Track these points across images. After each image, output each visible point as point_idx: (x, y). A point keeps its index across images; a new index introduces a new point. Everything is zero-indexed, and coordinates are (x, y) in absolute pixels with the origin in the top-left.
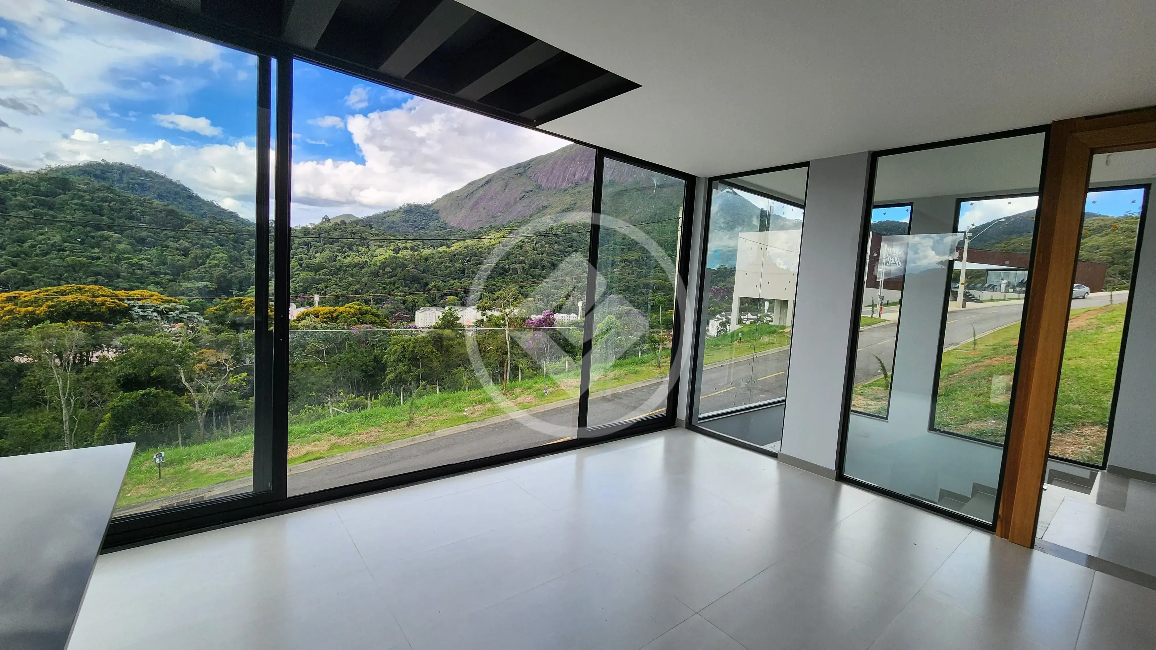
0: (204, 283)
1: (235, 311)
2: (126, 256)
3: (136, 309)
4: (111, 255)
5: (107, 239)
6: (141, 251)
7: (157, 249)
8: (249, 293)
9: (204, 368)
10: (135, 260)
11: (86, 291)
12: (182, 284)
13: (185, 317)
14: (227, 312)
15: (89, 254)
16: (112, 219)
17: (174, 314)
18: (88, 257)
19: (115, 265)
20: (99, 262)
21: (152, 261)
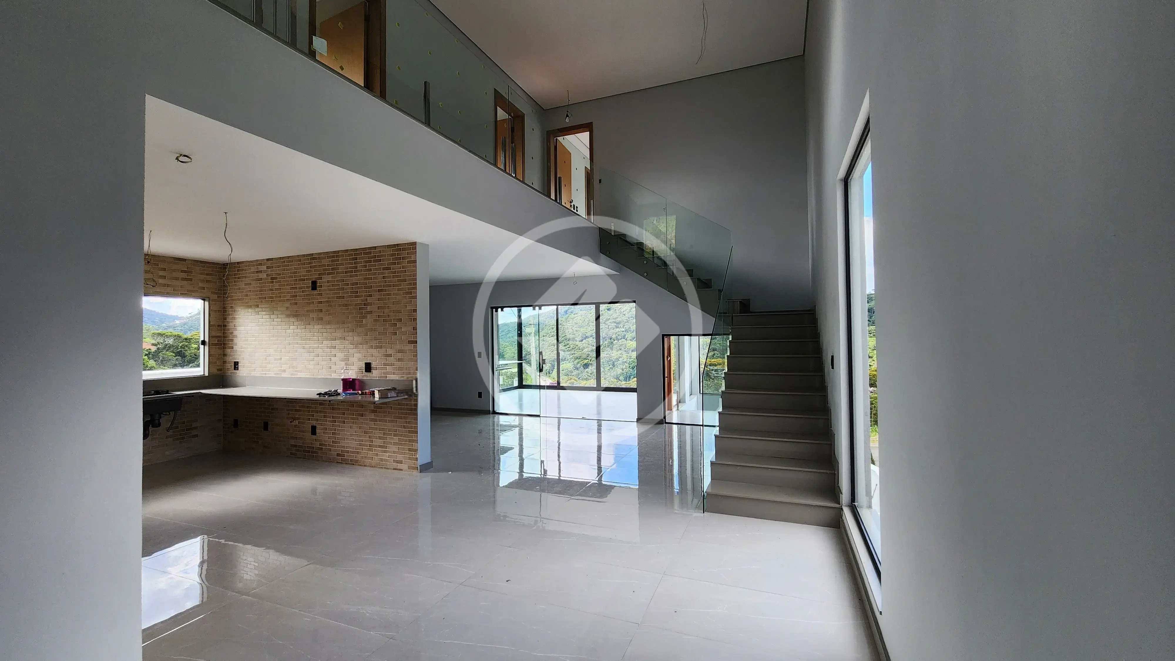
3: (713, 372)
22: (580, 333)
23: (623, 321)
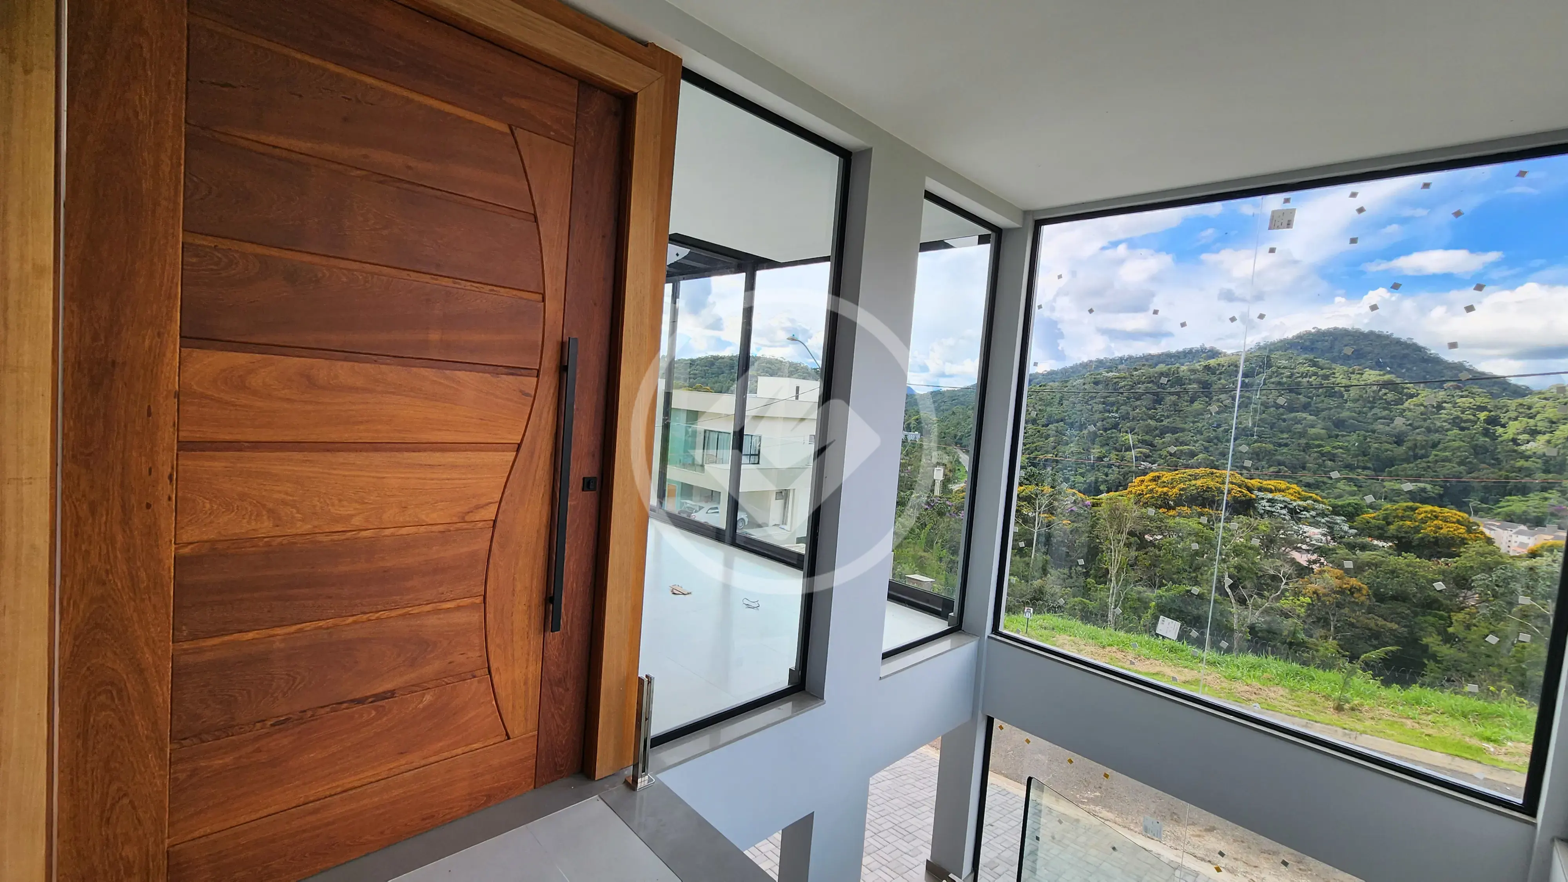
0: (1422, 485)
1: (1401, 523)
2: (1317, 442)
3: (1264, 503)
4: (1300, 441)
5: (1299, 422)
6: (1337, 436)
7: (1359, 434)
8: (1500, 507)
9: (1321, 591)
10: (1328, 449)
11: (1217, 476)
12: (1385, 484)
13: (1323, 520)
14: (1389, 524)
15: (1275, 440)
16: (1309, 397)
17: (1308, 515)
18: (1274, 444)
19: (1302, 453)
20: (1285, 450)
21: (1349, 450)
22: (1045, 414)
23: (1118, 403)
